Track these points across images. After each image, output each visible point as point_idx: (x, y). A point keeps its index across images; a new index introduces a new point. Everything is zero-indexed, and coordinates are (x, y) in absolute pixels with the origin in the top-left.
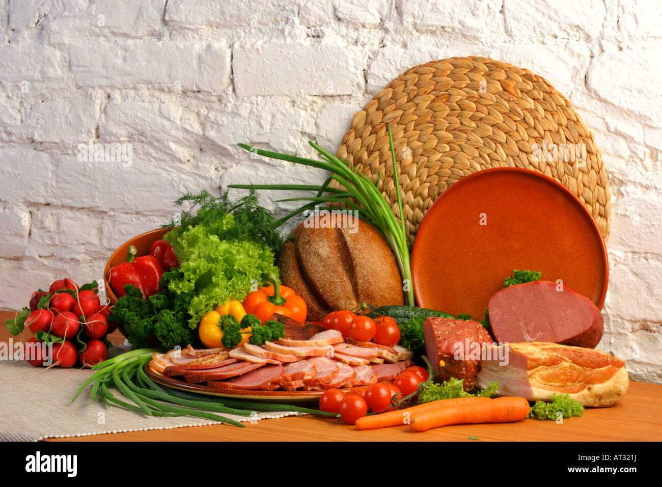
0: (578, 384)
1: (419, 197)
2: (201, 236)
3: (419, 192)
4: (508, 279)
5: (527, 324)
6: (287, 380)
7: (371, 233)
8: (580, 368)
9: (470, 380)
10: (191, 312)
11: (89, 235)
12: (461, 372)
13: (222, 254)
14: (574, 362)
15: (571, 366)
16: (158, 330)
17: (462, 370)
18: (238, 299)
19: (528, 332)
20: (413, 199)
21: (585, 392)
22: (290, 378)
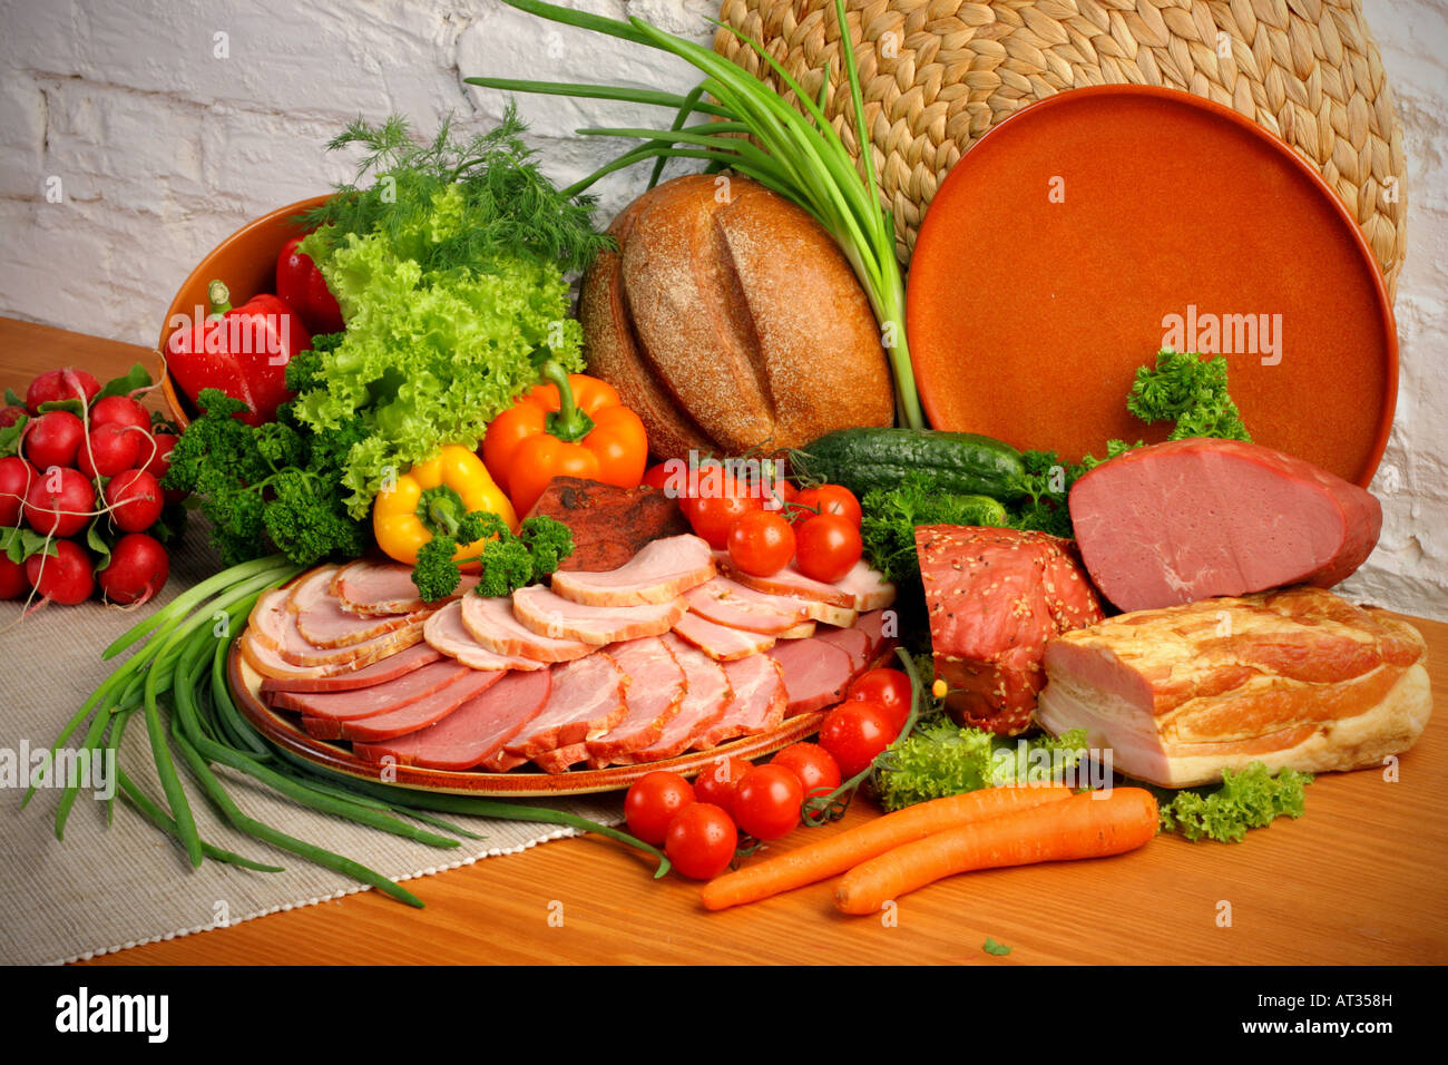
0: (1295, 726)
1: (924, 135)
2: (377, 266)
3: (922, 125)
4: (1144, 375)
5: (1170, 548)
6: (546, 748)
7: (801, 242)
8: (1299, 684)
9: (1019, 709)
10: (350, 481)
11: (175, 156)
12: (997, 692)
13: (419, 328)
14: (1284, 672)
15: (1274, 683)
16: (272, 525)
17: (998, 688)
18: (463, 444)
19: (1174, 566)
20: (908, 139)
21: (1315, 740)
22: (552, 741)
